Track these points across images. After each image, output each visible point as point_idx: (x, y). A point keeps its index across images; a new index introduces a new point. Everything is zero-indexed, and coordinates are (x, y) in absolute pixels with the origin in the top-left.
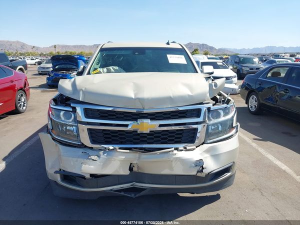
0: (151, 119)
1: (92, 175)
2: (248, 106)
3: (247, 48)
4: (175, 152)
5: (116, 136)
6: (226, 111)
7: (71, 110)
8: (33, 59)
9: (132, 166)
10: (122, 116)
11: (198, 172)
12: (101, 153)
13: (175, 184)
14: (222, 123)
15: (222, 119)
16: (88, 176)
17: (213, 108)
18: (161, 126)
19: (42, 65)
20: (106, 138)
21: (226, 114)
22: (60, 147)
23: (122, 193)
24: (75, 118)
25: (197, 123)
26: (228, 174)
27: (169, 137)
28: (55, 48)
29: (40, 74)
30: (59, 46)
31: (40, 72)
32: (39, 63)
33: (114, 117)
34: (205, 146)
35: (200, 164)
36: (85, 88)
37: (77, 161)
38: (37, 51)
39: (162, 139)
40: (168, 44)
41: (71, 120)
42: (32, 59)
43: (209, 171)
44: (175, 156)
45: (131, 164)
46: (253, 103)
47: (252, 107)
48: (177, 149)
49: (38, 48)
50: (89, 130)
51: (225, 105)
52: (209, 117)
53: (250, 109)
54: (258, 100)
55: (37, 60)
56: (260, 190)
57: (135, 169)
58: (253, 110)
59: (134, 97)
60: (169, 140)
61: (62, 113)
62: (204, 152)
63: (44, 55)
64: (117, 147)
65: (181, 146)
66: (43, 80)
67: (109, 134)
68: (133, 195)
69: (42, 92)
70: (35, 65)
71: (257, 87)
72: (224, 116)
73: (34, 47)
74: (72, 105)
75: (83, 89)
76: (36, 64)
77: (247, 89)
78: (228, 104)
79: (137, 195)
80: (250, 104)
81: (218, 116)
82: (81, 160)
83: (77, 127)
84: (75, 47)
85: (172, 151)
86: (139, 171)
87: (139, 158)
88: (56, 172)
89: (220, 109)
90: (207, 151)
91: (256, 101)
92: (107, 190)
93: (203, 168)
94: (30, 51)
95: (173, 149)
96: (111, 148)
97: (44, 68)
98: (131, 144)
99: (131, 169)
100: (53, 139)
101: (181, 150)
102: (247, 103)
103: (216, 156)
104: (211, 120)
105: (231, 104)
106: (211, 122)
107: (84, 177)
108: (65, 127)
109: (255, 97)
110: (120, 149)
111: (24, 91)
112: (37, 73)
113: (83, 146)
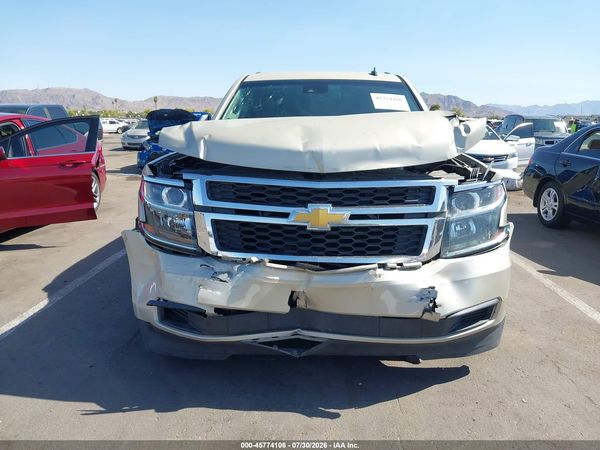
0: (335, 204)
1: (218, 310)
2: (539, 210)
3: (542, 105)
4: (380, 271)
5: (267, 238)
6: (486, 195)
7: (182, 184)
8: (114, 123)
9: (294, 297)
10: (278, 197)
11: (425, 311)
12: (236, 267)
13: (379, 336)
14: (477, 219)
15: (478, 210)
16: (210, 311)
17: (458, 188)
18: (353, 217)
19: (129, 132)
20: (245, 240)
21: (486, 201)
22: (161, 254)
23: (275, 348)
24: (190, 199)
25: (426, 215)
26: (488, 323)
27: (371, 241)
28: (155, 101)
29: (126, 149)
30: (163, 98)
31: (126, 145)
32: (125, 129)
33: (263, 199)
34: (441, 263)
35: (429, 296)
36: (210, 136)
37: (191, 281)
38: (121, 108)
39: (356, 245)
40: (373, 73)
41: (181, 205)
42: (111, 123)
43: (448, 312)
44: (378, 280)
45: (293, 293)
46: (550, 203)
47: (546, 212)
48: (383, 266)
49: (123, 103)
50: (215, 223)
51: (484, 183)
52: (450, 206)
53: (543, 216)
54: (560, 198)
55: (121, 125)
56: (555, 363)
57: (301, 303)
58: (550, 217)
59: (301, 149)
60: (369, 249)
61: (165, 191)
62: (439, 273)
63: (135, 116)
64: (266, 258)
65: (392, 261)
66: (132, 159)
67: (252, 233)
68: (295, 353)
69: (128, 179)
70: (117, 133)
71: (559, 172)
72: (481, 205)
73: (116, 100)
74: (186, 176)
75: (206, 137)
76: (120, 131)
77: (536, 176)
78: (489, 181)
79: (304, 354)
80: (542, 206)
81: (470, 204)
82: (198, 280)
83: (193, 218)
84: (193, 100)
85: (374, 269)
86: (308, 307)
87: (309, 281)
88: (151, 303)
89: (473, 190)
90: (444, 273)
91: (555, 201)
92: (246, 341)
93: (435, 306)
94: (109, 107)
95: (376, 266)
96: (254, 259)
97: (133, 137)
98: (295, 254)
99: (292, 302)
100: (148, 242)
101: (392, 269)
102: (536, 204)
103: (461, 284)
104: (455, 212)
105: (496, 181)
106: (455, 217)
107: (202, 313)
108: (170, 219)
109: (553, 192)
110: (272, 261)
111: (96, 172)
112: (121, 146)
113: (202, 254)
